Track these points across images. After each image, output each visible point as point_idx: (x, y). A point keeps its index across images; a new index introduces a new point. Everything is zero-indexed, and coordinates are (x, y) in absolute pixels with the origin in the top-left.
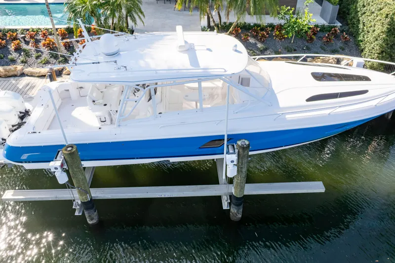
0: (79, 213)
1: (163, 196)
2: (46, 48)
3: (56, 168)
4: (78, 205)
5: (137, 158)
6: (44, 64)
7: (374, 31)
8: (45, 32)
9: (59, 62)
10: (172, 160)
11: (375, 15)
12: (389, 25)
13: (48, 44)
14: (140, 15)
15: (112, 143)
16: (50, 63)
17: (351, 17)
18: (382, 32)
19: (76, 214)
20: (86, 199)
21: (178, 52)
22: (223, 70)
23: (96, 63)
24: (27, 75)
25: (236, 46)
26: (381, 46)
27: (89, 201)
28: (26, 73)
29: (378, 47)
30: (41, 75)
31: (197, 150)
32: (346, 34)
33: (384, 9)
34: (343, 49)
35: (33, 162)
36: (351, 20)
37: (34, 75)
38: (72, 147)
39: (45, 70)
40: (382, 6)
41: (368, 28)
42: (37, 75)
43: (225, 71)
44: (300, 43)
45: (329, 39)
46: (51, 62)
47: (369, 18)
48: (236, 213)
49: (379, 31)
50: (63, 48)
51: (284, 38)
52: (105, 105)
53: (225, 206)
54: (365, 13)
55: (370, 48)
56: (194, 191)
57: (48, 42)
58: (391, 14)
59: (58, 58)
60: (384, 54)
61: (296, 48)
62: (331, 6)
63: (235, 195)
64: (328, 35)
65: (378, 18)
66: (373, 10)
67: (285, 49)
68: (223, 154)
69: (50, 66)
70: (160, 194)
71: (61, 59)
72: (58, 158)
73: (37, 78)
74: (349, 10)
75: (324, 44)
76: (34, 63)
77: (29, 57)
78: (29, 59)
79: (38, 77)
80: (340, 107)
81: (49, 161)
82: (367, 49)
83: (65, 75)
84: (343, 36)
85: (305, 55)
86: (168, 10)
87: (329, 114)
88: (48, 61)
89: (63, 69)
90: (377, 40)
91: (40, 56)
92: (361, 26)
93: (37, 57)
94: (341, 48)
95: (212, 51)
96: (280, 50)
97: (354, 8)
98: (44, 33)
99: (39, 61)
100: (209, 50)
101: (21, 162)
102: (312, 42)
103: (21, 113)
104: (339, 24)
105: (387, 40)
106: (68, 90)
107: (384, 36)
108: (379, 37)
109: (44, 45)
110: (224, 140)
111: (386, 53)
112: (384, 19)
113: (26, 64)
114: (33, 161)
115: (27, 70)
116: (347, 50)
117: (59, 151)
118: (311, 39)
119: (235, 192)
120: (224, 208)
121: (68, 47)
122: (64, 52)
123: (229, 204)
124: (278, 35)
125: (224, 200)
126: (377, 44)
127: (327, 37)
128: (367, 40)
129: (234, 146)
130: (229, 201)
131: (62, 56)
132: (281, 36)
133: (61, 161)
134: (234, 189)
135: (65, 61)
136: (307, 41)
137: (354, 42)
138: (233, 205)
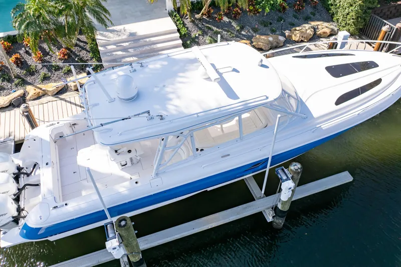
1: (210, 228)
3: (114, 248)
9: (16, 85)
14: (107, 16)
16: (4, 89)
21: (205, 81)
22: (265, 97)
23: (127, 119)
25: (262, 61)
26: (357, 12)
34: (314, 15)
43: (267, 98)
45: (301, 6)
46: (6, 87)
50: (15, 67)
51: (259, 12)
52: (130, 151)
53: (269, 219)
55: (343, 13)
59: (13, 81)
60: (360, 19)
61: (271, 21)
63: (282, 210)
64: (299, 2)
67: (261, 24)
70: (207, 226)
71: (17, 81)
75: (296, 12)
82: (339, 14)
83: (30, 100)
89: (24, 94)
90: (351, 6)
94: (312, 13)
95: (238, 72)
96: (256, 26)
100: (235, 70)
102: (285, 12)
108: (355, 3)
111: (361, 18)
116: (317, 15)
117: (106, 226)
118: (284, 9)
119: (282, 207)
120: (268, 221)
121: (20, 63)
122: (17, 71)
123: (273, 217)
124: (251, 10)
125: (269, 215)
126: (352, 10)
127: (299, 5)
128: (340, 5)
129: (283, 169)
130: (274, 215)
131: (18, 77)
132: (254, 11)
133: (117, 239)
134: (280, 205)
135: (24, 83)
136: (279, 11)
137: (322, 5)
138: (278, 217)
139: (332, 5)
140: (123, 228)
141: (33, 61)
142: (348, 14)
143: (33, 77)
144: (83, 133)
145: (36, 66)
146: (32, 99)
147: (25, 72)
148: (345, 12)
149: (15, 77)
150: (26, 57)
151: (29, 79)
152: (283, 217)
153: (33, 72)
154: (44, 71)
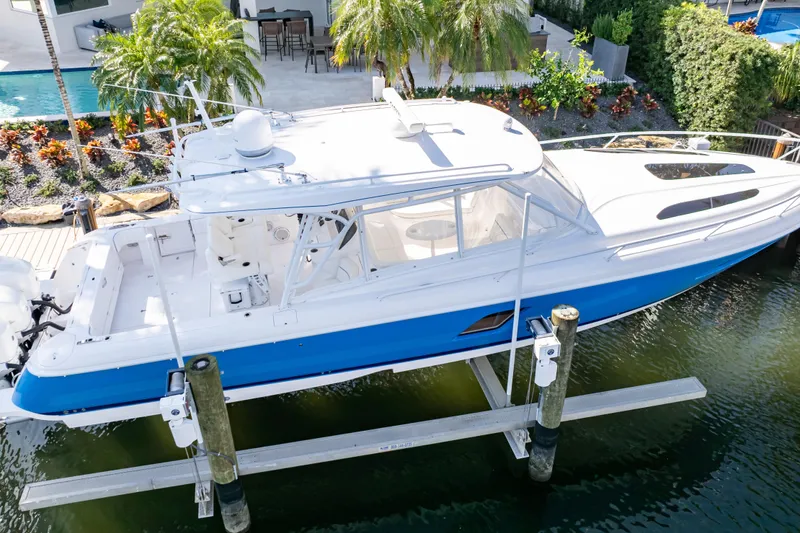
0: (207, 513)
1: (390, 449)
2: (49, 162)
3: (175, 413)
4: (207, 494)
5: (326, 373)
6: (48, 196)
7: (710, 86)
8: (40, 129)
9: (83, 191)
10: (398, 368)
11: (708, 56)
12: (739, 73)
13: (52, 154)
15: (279, 343)
16: (61, 194)
17: (653, 66)
18: (726, 87)
19: (200, 517)
20: (231, 477)
22: (506, 168)
23: (240, 172)
24: (13, 224)
25: (511, 120)
26: (728, 114)
27: (235, 480)
28: (9, 219)
29: (721, 116)
30: (46, 220)
31: (454, 340)
32: (652, 97)
33: (723, 46)
34: (650, 126)
35: (89, 409)
36: (654, 71)
37: (29, 222)
38: (206, 359)
39: (54, 209)
40: (718, 41)
41: (696, 82)
42: (38, 221)
43: (510, 169)
44: (569, 119)
45: (624, 108)
46: (65, 192)
47: (696, 64)
48: (544, 465)
49: (721, 86)
50: (87, 160)
51: (541, 111)
52: (246, 264)
53: (520, 452)
54: (682, 56)
55: (704, 119)
56: (453, 429)
57: (53, 149)
58: (740, 53)
59: (79, 183)
60: (734, 127)
61: (565, 130)
62: (615, 46)
63: (544, 425)
64: (620, 100)
65: (714, 63)
66: (702, 49)
67: (546, 131)
68: (510, 341)
69: (62, 200)
70: (384, 444)
71: (85, 184)
72: (175, 388)
73: (36, 229)
74: (646, 53)
75: (614, 119)
76: (25, 196)
77: (11, 185)
78: (11, 190)
79: (39, 225)
80: (726, 222)
81: (158, 399)
83: (101, 215)
84: (646, 101)
85: (617, 135)
86: (291, 72)
87: (706, 239)
88: (57, 189)
90: (717, 102)
91: (37, 180)
92: (677, 79)
93: (31, 184)
94: (645, 123)
95: (463, 134)
97: (658, 48)
98: (39, 132)
99: (36, 190)
100: (457, 131)
101: (61, 413)
102: (592, 115)
103: (34, 303)
104: (630, 81)
105: (737, 101)
106: (135, 245)
107: (732, 93)
108: (722, 97)
109: (44, 156)
110: (513, 311)
111: (736, 125)
112: (728, 63)
113: (7, 201)
114: (88, 406)
115: (10, 211)
116: (656, 127)
117: (171, 374)
118: (591, 110)
119: (545, 418)
120: (518, 458)
121: (99, 157)
122: (91, 168)
123: (529, 447)
124: (528, 107)
125: (519, 439)
126: (719, 111)
127: (619, 105)
128: (697, 105)
129: (541, 320)
130: (529, 440)
131: (88, 177)
132: (533, 109)
133: (184, 395)
134: (541, 413)
135: (97, 187)
136: (582, 114)
137: (667, 111)
138: (537, 448)
139: (683, 108)
140: (200, 372)
141: (120, 156)
142: (711, 119)
143: (116, 181)
144: (177, 256)
145: (125, 164)
146: (104, 213)
147: (103, 171)
148: (707, 116)
149: (85, 178)
150: (110, 149)
151: (107, 183)
152: (549, 447)
153: (118, 172)
154: (137, 173)
